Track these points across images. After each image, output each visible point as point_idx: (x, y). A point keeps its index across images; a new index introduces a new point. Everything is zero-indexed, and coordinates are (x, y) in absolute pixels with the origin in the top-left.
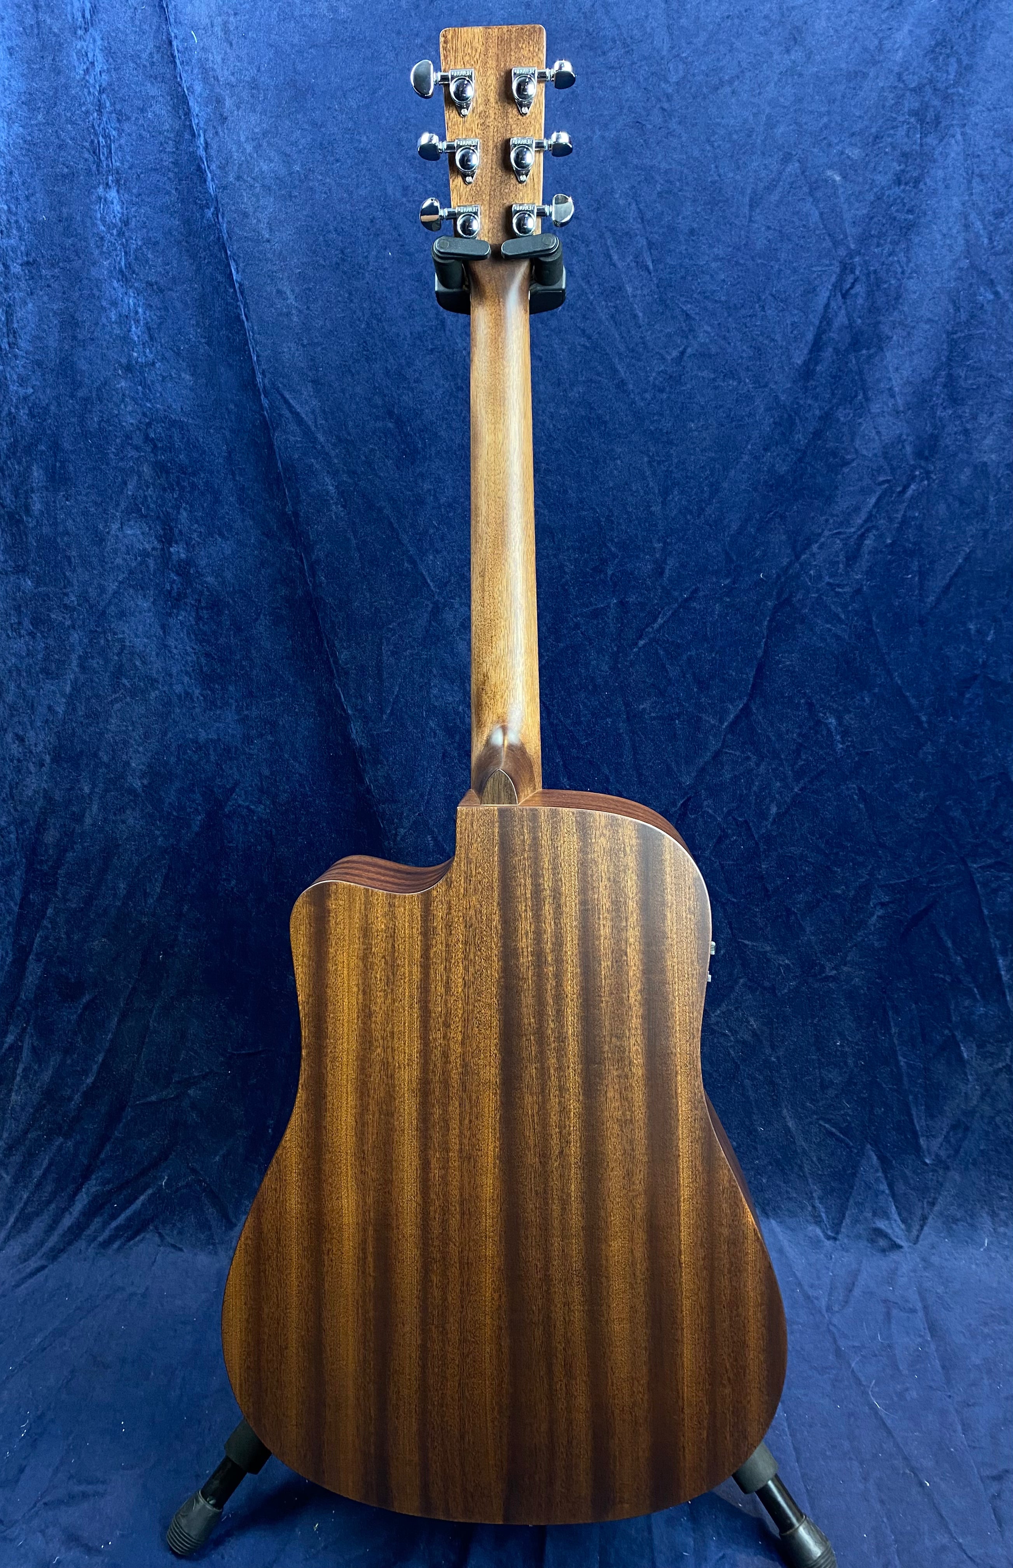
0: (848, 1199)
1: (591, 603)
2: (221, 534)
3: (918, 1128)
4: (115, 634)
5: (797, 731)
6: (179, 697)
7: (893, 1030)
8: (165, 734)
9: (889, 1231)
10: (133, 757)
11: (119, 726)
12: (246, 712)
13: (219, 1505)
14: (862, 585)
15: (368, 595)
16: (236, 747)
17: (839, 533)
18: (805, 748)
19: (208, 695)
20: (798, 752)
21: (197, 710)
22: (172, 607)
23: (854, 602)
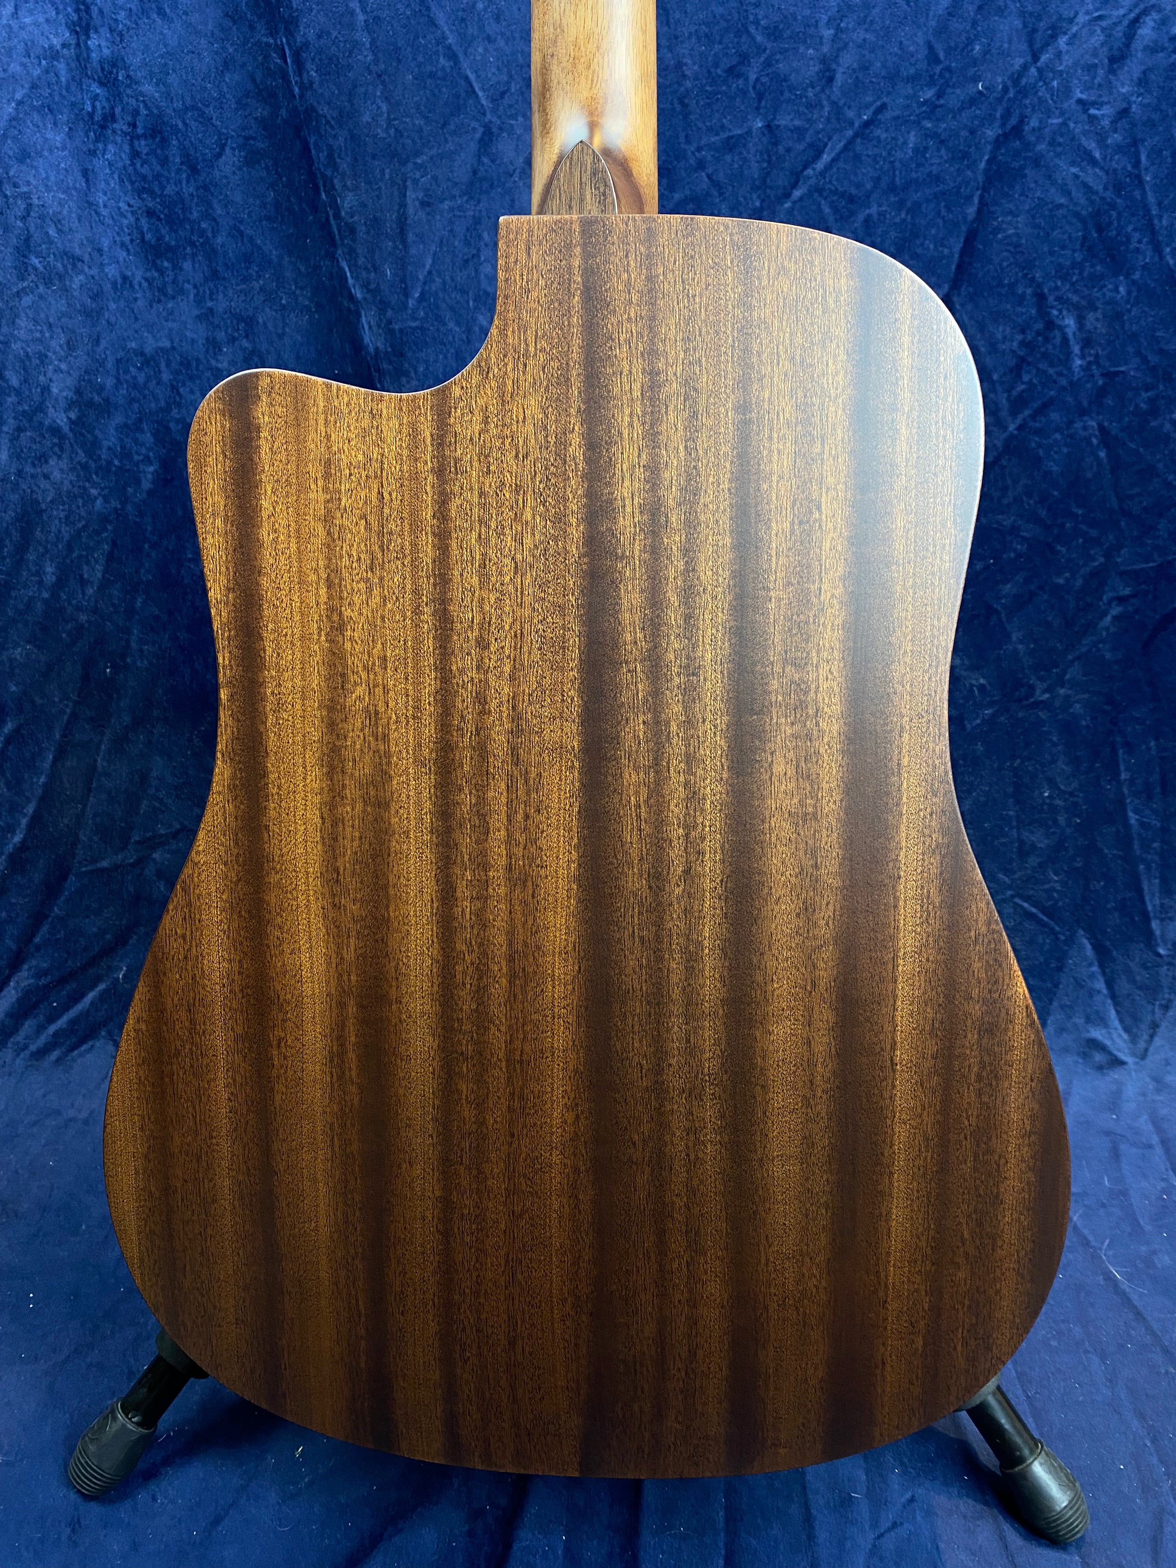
0: (1051, 1001)
1: (723, 127)
2: (161, 12)
3: (1150, 908)
4: (15, 185)
5: (1020, 337)
6: (114, 284)
7: (1123, 776)
8: (97, 342)
9: (1108, 1043)
10: (54, 378)
11: (31, 331)
12: (209, 304)
13: (149, 1421)
14: (1129, 103)
15: (384, 108)
16: (198, 360)
17: (1100, 18)
18: (1029, 364)
19: (154, 279)
20: (1017, 371)
21: (140, 303)
22: (97, 140)
23: (1115, 131)
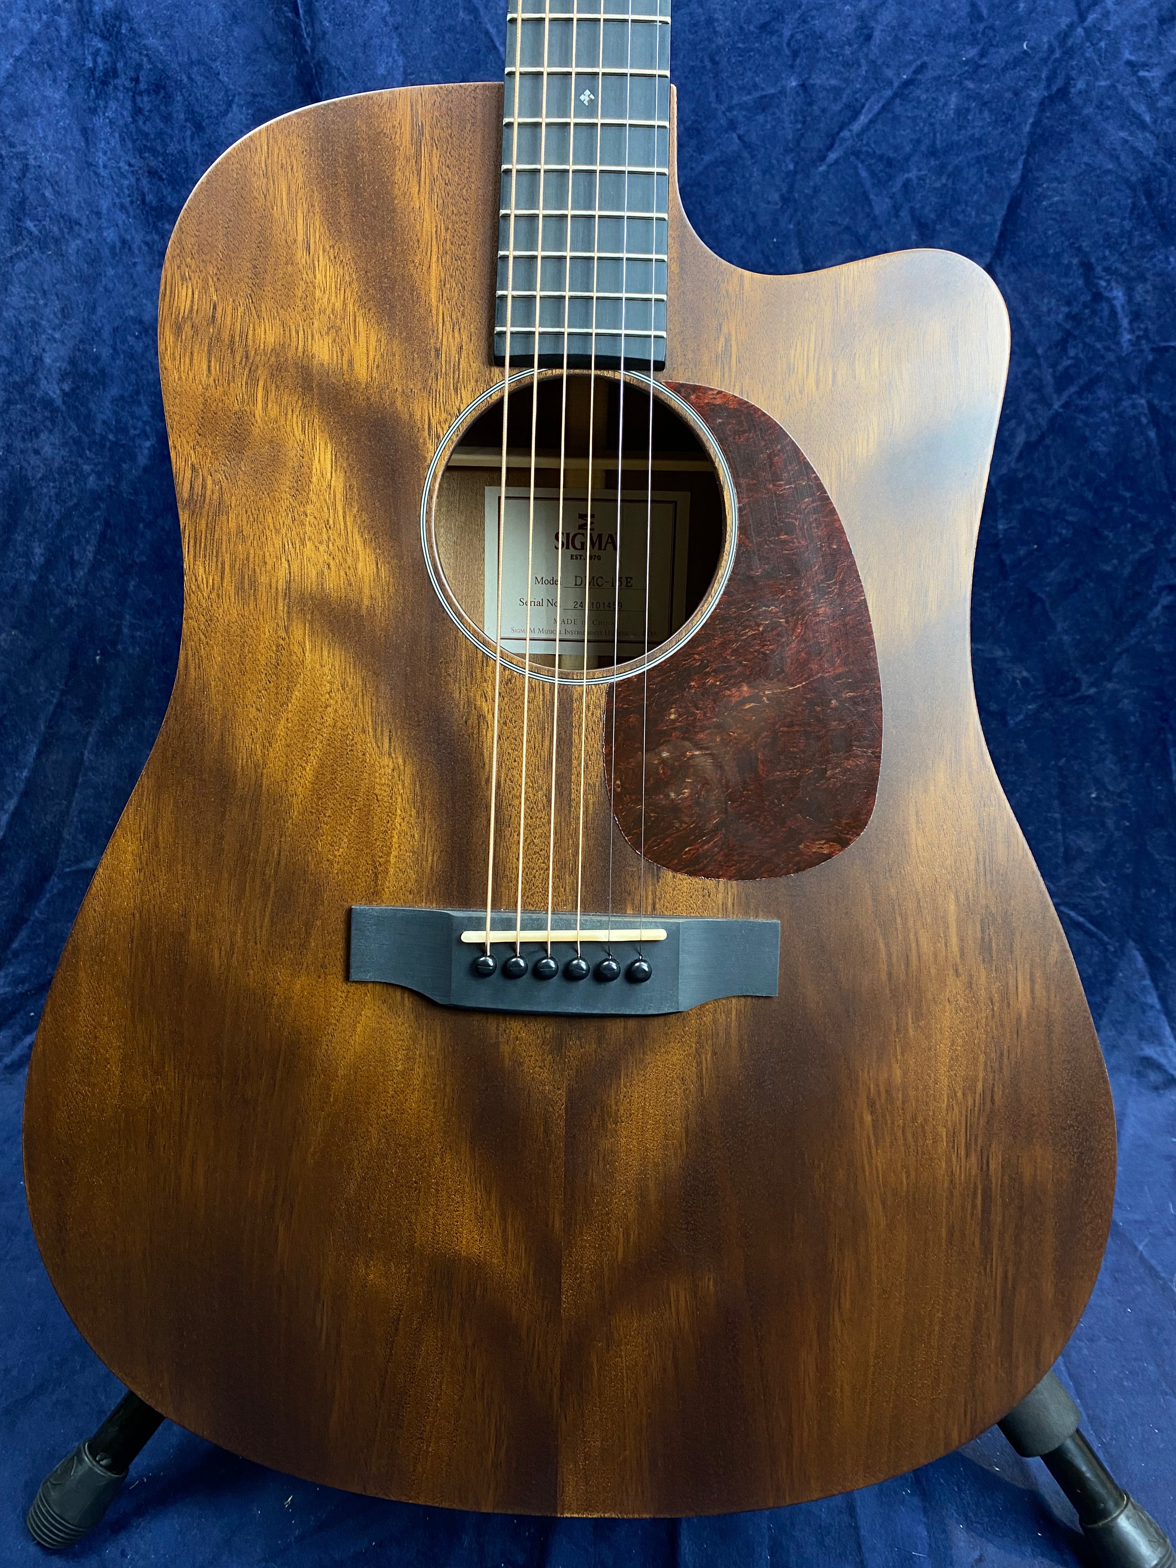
1: (755, 86)
5: (1066, 309)
6: (113, 248)
8: (93, 309)
10: (47, 348)
11: (24, 298)
18: (1075, 338)
19: (154, 242)
20: (1062, 345)
21: (139, 268)
22: (98, 97)
23: (1166, 93)
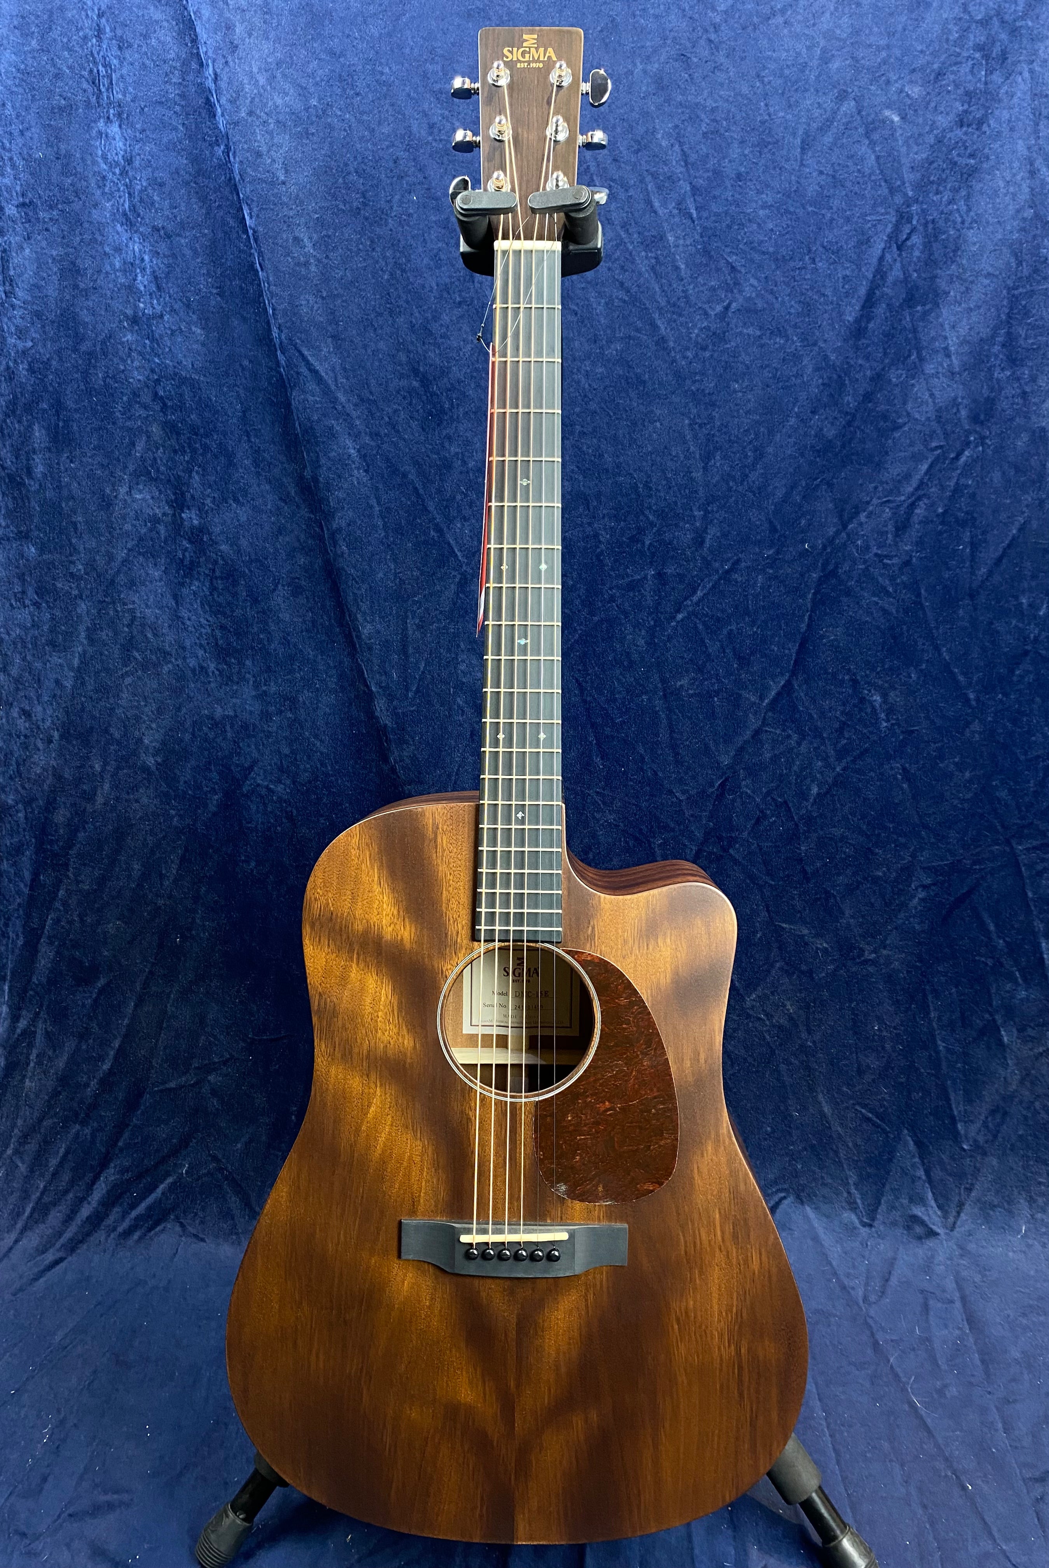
0: (884, 1185)
1: (628, 576)
2: (236, 500)
3: (956, 1113)
4: (125, 604)
5: (841, 708)
6: (193, 671)
7: (932, 1015)
8: (179, 709)
9: (926, 1218)
10: (146, 733)
11: (131, 701)
12: (264, 688)
13: (249, 1518)
14: (911, 557)
15: (393, 567)
16: (254, 725)
17: (888, 501)
18: (848, 726)
19: (223, 669)
20: (840, 731)
21: (213, 685)
22: (185, 576)
23: (903, 574)
